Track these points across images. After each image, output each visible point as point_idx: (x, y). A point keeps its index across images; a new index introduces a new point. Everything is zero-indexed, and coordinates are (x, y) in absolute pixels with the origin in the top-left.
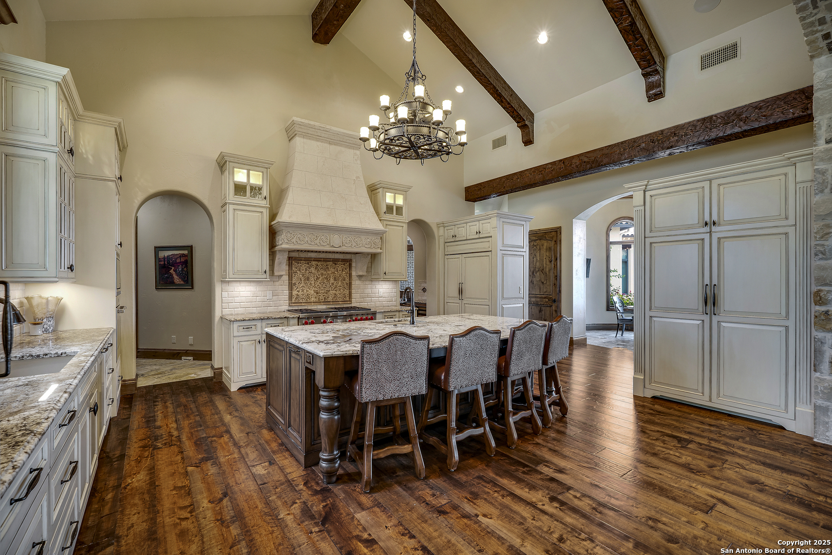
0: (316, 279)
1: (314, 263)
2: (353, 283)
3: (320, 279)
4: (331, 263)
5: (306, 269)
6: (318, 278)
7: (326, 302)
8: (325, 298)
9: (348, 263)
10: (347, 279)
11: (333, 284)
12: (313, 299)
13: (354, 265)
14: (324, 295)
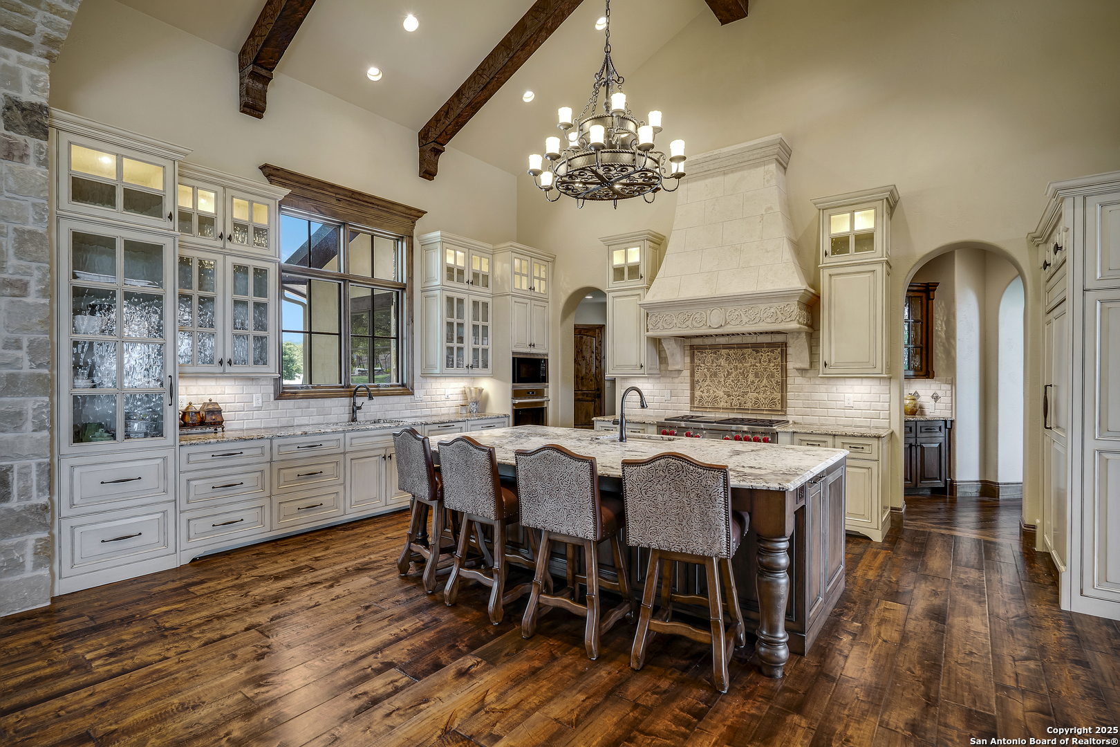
0: (728, 375)
1: (724, 352)
2: (790, 381)
3: (733, 375)
4: (750, 350)
5: (713, 361)
6: (729, 374)
7: (741, 409)
8: (740, 404)
9: (779, 349)
10: (778, 377)
11: (753, 382)
12: (722, 404)
13: (790, 351)
14: (739, 399)
